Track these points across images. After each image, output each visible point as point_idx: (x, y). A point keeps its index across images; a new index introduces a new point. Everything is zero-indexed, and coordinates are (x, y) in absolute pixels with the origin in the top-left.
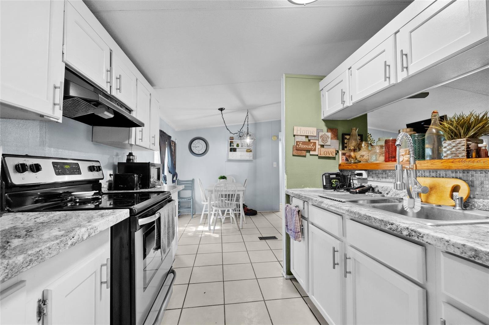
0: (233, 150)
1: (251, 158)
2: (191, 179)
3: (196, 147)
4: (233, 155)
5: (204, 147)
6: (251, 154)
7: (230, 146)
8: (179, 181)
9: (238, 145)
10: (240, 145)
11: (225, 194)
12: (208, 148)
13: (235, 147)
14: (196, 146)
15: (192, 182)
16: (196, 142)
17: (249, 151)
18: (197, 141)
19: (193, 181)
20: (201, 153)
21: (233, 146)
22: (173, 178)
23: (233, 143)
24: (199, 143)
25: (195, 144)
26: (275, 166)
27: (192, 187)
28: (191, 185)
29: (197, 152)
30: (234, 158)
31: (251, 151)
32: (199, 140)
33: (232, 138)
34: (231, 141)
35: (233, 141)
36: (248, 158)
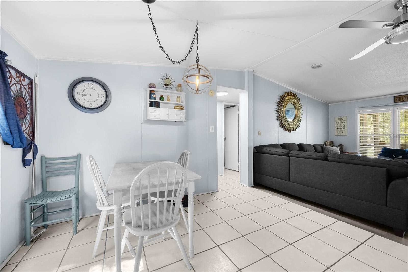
0: (154, 104)
1: (183, 119)
2: (75, 154)
3: (86, 95)
4: (155, 113)
5: (101, 96)
6: (183, 112)
7: (150, 99)
8: (46, 158)
9: (162, 98)
10: (165, 98)
11: (168, 191)
12: (109, 100)
13: (158, 100)
14: (84, 93)
15: (77, 159)
16: (84, 86)
17: (179, 107)
18: (86, 84)
19: (78, 157)
20: (95, 106)
21: (155, 98)
22: (24, 155)
23: (154, 94)
24: (91, 88)
25: (83, 89)
26: (212, 131)
27: (75, 169)
28: (74, 165)
29: (87, 105)
30: (158, 118)
31: (182, 109)
32: (90, 83)
33: (153, 86)
34: (151, 91)
35: (154, 91)
36: (178, 119)
